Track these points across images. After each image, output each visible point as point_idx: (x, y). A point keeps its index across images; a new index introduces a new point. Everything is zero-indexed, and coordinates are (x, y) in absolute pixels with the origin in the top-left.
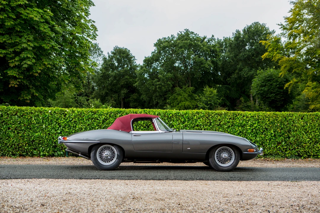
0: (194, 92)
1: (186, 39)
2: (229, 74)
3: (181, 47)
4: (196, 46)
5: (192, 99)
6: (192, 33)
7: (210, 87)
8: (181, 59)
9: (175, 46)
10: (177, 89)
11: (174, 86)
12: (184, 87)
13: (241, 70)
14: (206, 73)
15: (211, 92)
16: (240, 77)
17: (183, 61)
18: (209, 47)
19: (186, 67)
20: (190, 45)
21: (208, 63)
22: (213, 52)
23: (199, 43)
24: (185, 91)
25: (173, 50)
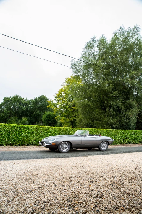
0: (18, 119)
1: (16, 98)
2: (32, 113)
3: (14, 101)
4: (20, 101)
5: (17, 122)
6: (19, 96)
7: (25, 117)
8: (13, 106)
9: (12, 100)
10: (11, 117)
11: (10, 116)
12: (14, 117)
13: (37, 112)
14: (23, 112)
15: (25, 119)
16: (36, 114)
17: (15, 106)
18: (25, 102)
19: (15, 109)
20: (18, 101)
21: (24, 108)
22: (26, 104)
23: (21, 100)
24: (14, 119)
25: (10, 102)
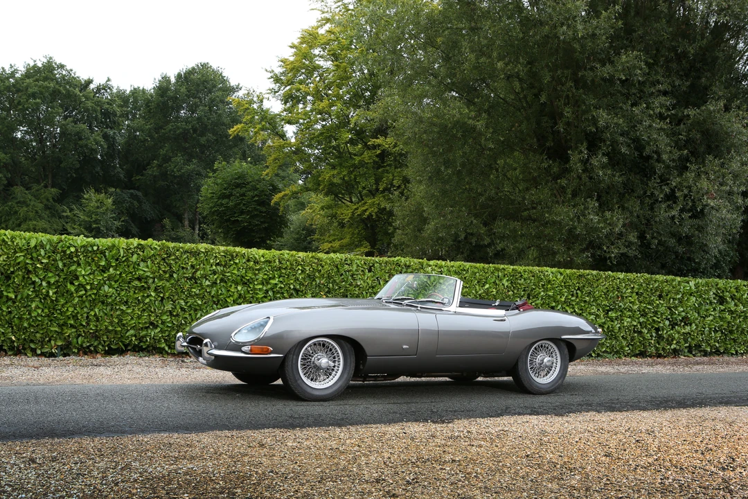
0: (60, 199)
1: (46, 79)
2: (141, 167)
3: (34, 96)
4: (69, 95)
5: (53, 215)
6: (62, 66)
7: (98, 191)
8: (30, 124)
9: (18, 91)
10: (18, 190)
11: (10, 184)
12: (35, 187)
13: (167, 159)
14: (88, 160)
15: (97, 200)
16: (164, 175)
17: (36, 127)
18: (99, 103)
19: (41, 141)
20: (55, 94)
21: (95, 138)
22: (106, 114)
23: (77, 91)
24: (36, 197)
25: (11, 101)
